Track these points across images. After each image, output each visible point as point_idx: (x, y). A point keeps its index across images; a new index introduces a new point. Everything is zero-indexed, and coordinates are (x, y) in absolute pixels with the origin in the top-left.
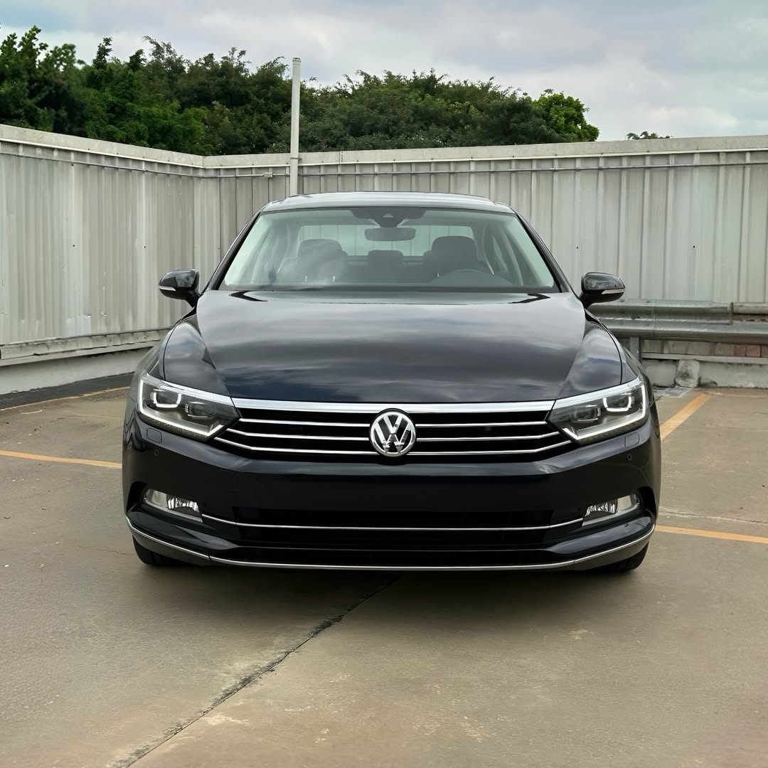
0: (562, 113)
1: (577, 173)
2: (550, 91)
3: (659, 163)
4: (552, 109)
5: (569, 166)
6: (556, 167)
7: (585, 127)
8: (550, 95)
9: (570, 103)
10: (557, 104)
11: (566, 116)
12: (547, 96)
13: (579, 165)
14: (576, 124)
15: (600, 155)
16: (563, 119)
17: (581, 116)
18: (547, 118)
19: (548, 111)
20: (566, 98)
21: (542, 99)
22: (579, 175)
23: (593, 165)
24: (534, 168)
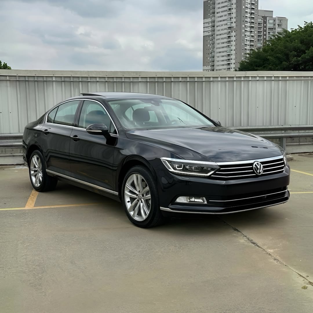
1: (97, 82)
3: (127, 80)
5: (94, 80)
6: (89, 80)
13: (98, 80)
15: (106, 76)
22: (98, 84)
23: (103, 80)
24: (80, 80)
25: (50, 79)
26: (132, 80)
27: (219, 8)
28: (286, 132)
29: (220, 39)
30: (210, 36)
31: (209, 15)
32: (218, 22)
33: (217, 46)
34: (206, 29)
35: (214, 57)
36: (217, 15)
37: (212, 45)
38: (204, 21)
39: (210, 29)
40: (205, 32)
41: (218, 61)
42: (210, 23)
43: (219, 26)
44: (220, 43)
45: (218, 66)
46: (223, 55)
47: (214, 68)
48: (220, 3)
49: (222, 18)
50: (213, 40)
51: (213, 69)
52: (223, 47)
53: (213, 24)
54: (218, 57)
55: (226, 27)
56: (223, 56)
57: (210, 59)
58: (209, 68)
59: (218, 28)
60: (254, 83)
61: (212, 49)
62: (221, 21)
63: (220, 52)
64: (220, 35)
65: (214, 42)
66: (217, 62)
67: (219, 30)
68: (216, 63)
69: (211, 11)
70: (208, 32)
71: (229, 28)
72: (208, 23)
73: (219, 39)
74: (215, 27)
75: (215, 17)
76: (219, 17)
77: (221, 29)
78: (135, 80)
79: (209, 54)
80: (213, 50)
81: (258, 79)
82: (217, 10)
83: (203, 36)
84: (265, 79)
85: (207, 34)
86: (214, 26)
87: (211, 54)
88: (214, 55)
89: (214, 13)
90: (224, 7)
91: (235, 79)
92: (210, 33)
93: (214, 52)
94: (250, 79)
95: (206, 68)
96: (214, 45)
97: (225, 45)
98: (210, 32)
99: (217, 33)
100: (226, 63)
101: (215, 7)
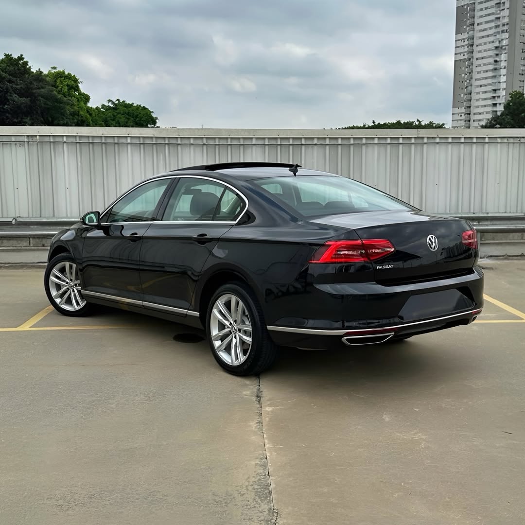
0: (66, 83)
1: (191, 146)
2: (55, 68)
4: (58, 81)
5: (186, 142)
6: (179, 142)
7: (80, 94)
8: (55, 70)
9: (69, 77)
10: (61, 77)
11: (68, 85)
12: (53, 71)
14: (75, 91)
16: (66, 87)
17: (78, 87)
18: (55, 86)
19: (55, 81)
20: (66, 73)
21: (50, 72)
25: (124, 141)
26: (242, 142)
27: (481, 17)
28: (480, 223)
29: (482, 65)
30: (465, 60)
31: (465, 27)
32: (480, 38)
33: (476, 76)
34: (460, 50)
35: (471, 94)
36: (477, 28)
37: (468, 74)
38: (456, 38)
39: (466, 49)
40: (458, 54)
41: (478, 100)
42: (466, 40)
43: (480, 45)
44: (482, 72)
45: (478, 107)
46: (485, 90)
47: (470, 111)
48: (482, 9)
49: (485, 32)
50: (470, 67)
51: (468, 112)
52: (486, 78)
53: (471, 42)
54: (478, 93)
55: (492, 46)
56: (486, 92)
57: (465, 96)
58: (463, 110)
59: (480, 48)
60: (432, 147)
61: (468, 81)
62: (483, 37)
63: (481, 86)
64: (482, 58)
65: (472, 70)
66: (475, 100)
67: (480, 52)
68: (474, 103)
69: (468, 21)
70: (462, 54)
71: (497, 48)
72: (463, 41)
73: (480, 65)
74: (475, 46)
75: (474, 30)
76: (480, 31)
77: (484, 50)
78: (248, 142)
79: (462, 89)
80: (469, 83)
81: (438, 140)
82: (477, 21)
83: (455, 61)
84: (450, 140)
85: (460, 57)
86: (472, 45)
87: (466, 88)
88: (471, 91)
89: (473, 24)
90: (489, 15)
91: (401, 141)
92: (466, 57)
93: (471, 85)
94: (425, 140)
95: (457, 110)
96: (472, 75)
97: (490, 74)
98: (465, 54)
99: (476, 55)
100: (490, 102)
101: (474, 15)
